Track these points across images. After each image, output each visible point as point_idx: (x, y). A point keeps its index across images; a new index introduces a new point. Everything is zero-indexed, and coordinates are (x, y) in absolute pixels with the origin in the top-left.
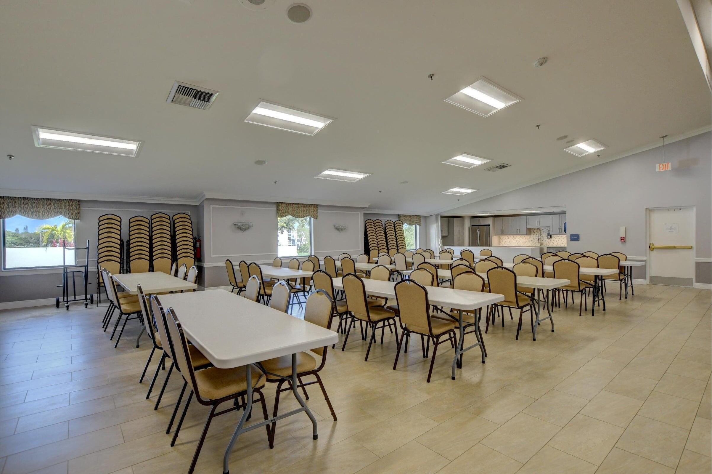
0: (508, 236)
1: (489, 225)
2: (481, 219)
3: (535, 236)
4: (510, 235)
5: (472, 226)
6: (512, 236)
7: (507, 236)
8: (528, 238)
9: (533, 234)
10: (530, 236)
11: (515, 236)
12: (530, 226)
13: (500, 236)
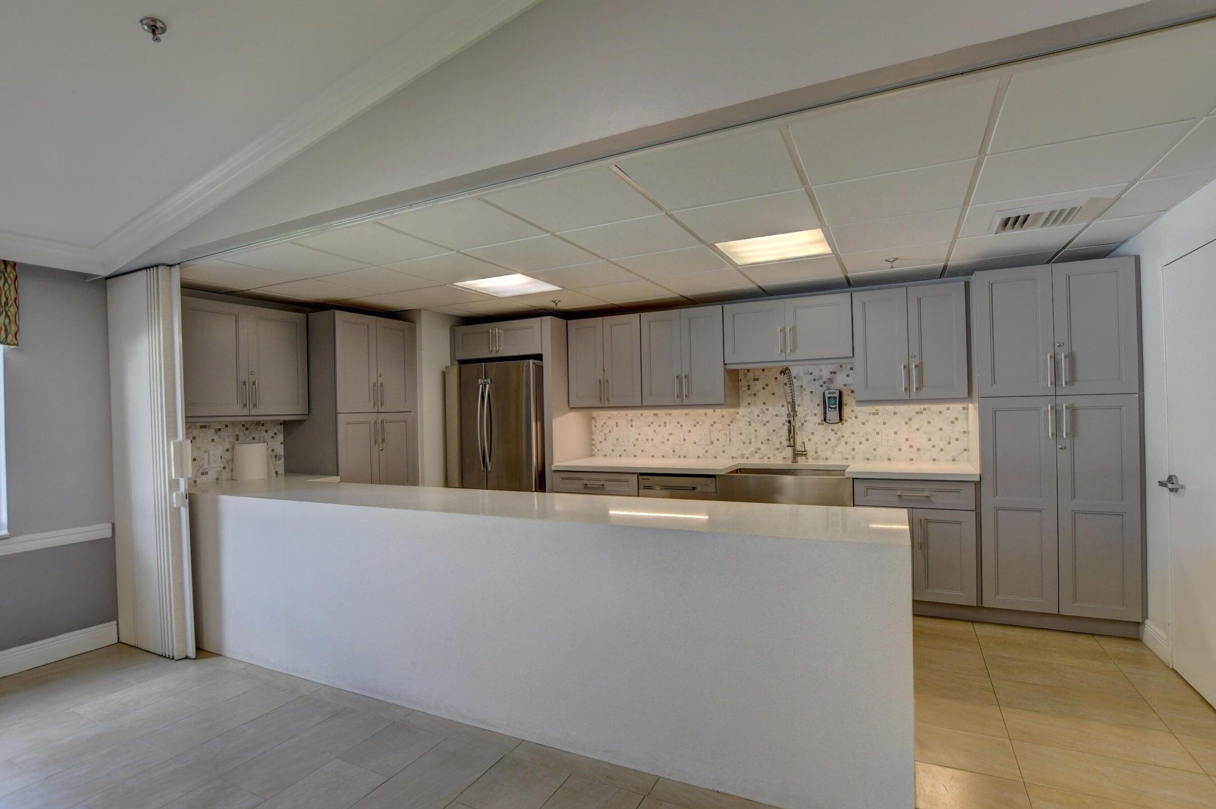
0: (631, 413)
1: (539, 357)
2: (498, 329)
3: (756, 410)
4: (642, 407)
5: (462, 362)
6: (646, 412)
7: (623, 412)
8: (727, 421)
9: (749, 399)
10: (732, 410)
11: (661, 412)
12: (738, 358)
13: (595, 413)
